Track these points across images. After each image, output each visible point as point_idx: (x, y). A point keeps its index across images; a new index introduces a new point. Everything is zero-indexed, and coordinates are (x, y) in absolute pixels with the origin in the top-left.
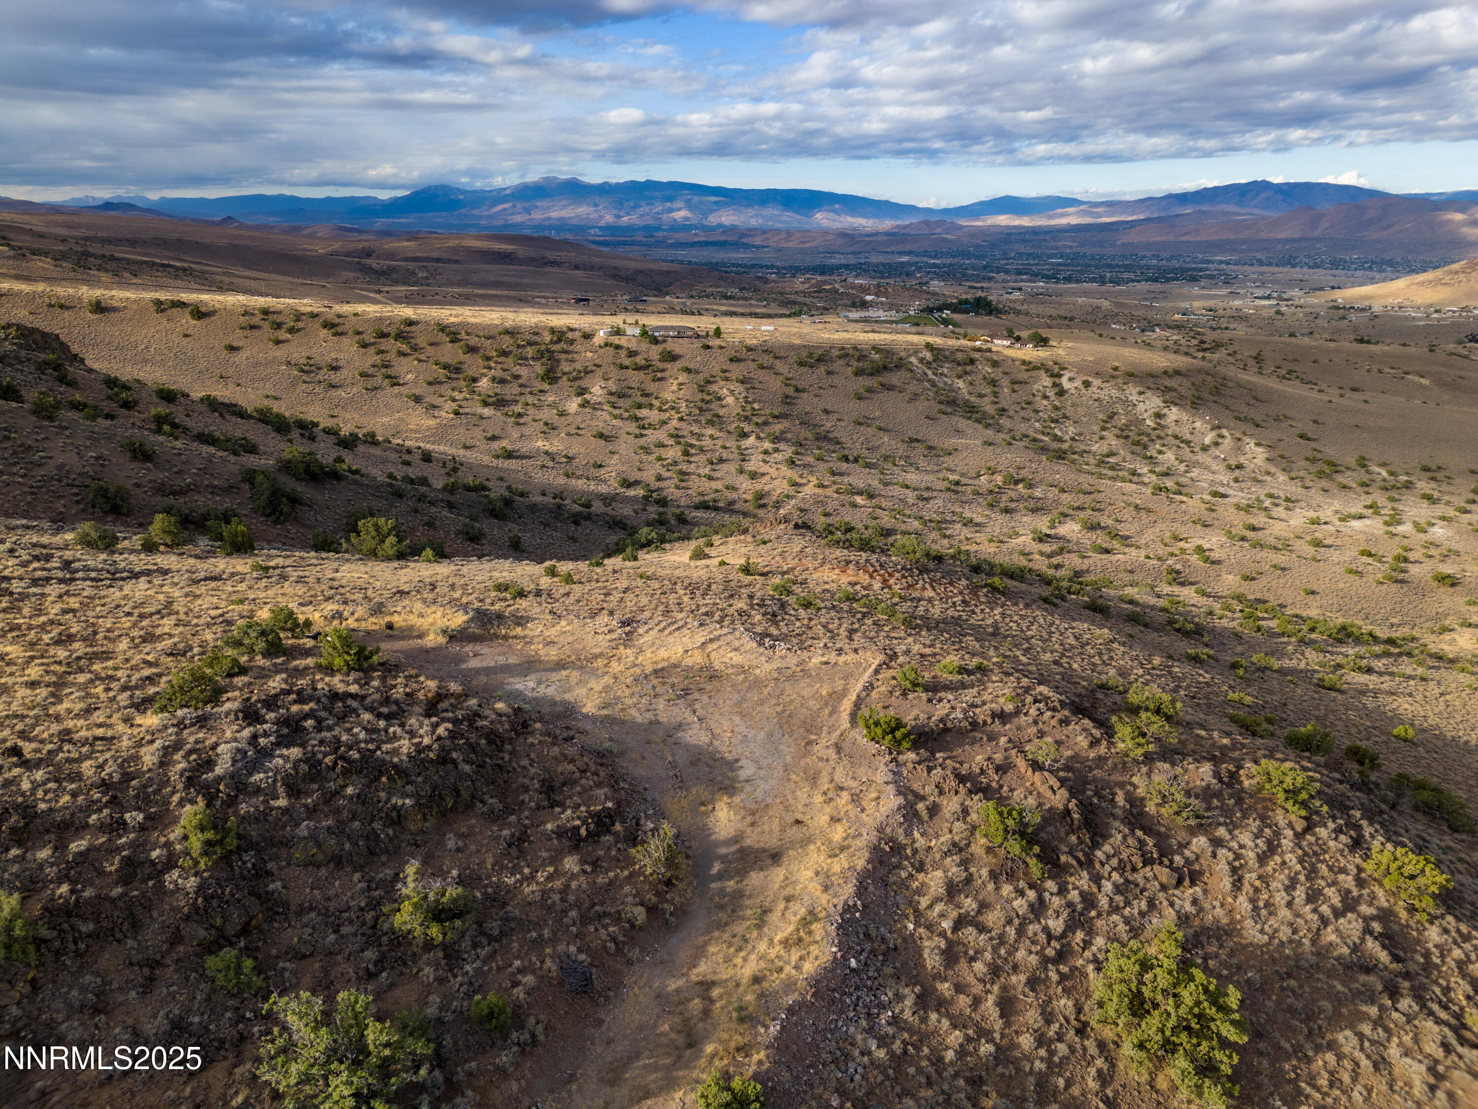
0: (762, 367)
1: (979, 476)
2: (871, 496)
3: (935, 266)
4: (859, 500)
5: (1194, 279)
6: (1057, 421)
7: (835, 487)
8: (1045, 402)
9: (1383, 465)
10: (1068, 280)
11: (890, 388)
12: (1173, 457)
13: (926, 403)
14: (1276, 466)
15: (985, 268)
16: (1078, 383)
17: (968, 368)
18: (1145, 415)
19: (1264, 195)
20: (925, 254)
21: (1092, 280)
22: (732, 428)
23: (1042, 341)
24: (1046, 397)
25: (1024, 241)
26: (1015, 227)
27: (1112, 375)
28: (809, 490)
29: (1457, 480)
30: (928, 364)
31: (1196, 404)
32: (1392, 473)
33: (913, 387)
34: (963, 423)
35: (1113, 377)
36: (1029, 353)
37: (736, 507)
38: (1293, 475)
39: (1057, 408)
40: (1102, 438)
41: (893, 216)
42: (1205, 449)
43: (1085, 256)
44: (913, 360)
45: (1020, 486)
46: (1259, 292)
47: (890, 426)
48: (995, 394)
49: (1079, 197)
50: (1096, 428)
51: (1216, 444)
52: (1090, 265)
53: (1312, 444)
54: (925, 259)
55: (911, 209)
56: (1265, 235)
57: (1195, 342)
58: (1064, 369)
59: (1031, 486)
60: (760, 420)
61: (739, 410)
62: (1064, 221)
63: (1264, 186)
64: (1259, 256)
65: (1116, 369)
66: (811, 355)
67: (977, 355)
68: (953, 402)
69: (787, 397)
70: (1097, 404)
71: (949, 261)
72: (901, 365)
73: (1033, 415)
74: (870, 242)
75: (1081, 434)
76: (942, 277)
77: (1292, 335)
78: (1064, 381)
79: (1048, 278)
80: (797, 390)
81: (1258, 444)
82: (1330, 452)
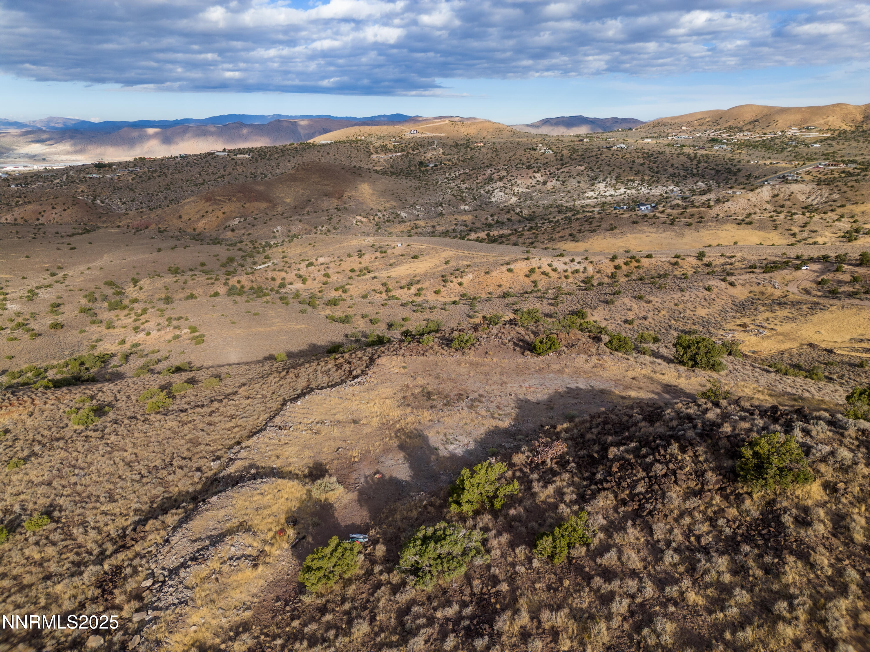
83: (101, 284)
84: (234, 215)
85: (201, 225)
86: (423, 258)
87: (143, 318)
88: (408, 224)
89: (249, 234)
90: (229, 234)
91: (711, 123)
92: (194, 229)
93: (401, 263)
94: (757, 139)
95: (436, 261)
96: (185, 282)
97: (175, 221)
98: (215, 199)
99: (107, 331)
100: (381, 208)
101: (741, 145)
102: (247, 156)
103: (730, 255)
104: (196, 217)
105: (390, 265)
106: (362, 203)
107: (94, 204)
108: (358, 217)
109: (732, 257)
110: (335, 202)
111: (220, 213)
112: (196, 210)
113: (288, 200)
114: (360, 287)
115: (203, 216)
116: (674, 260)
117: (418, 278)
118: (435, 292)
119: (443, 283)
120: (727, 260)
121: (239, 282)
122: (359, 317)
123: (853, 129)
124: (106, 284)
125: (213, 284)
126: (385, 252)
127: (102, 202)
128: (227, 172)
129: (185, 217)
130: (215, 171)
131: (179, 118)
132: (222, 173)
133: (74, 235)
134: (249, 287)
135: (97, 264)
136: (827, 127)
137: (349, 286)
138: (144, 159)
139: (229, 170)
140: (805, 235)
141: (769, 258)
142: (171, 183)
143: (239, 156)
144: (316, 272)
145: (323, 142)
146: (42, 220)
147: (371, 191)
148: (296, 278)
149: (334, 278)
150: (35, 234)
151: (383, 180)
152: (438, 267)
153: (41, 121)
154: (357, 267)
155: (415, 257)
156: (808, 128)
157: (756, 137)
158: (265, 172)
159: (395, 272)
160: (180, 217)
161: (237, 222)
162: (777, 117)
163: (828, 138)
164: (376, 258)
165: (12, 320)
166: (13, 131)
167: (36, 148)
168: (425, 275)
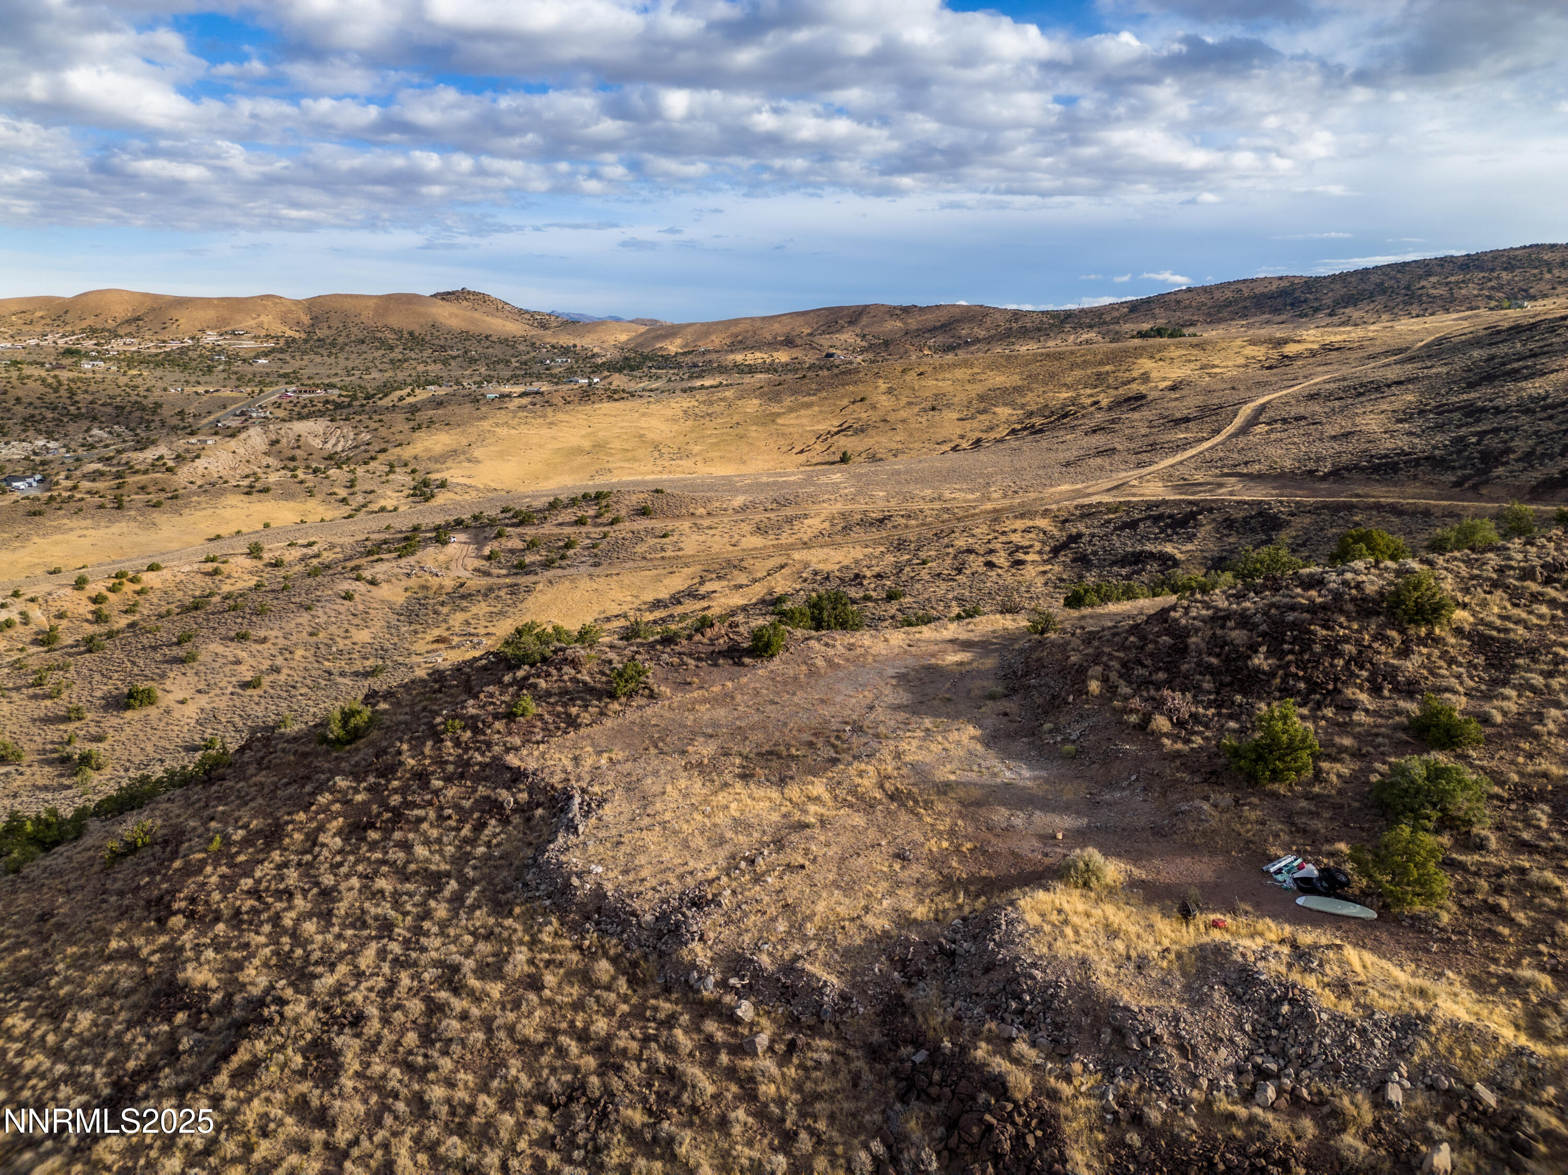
91: (49, 321)
94: (154, 351)
101: (131, 360)
103: (305, 542)
109: (310, 544)
116: (210, 567)
120: (305, 550)
123: (303, 336)
136: (263, 333)
140: (360, 499)
141: (373, 536)
156: (233, 333)
157: (150, 346)
162: (175, 314)
163: (273, 350)
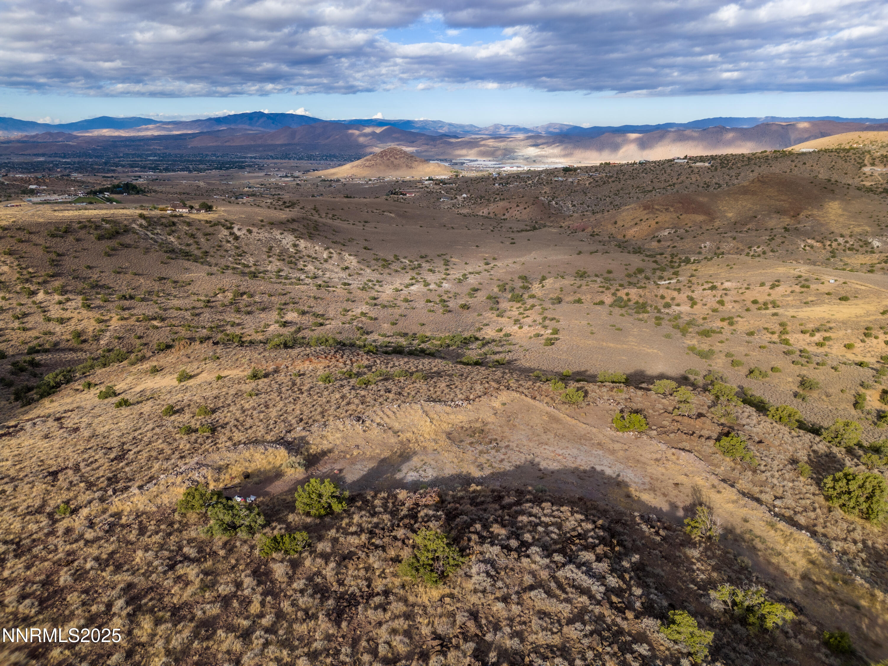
0: (21, 241)
1: (216, 295)
2: (163, 320)
3: (68, 163)
4: (155, 323)
5: (242, 168)
6: (241, 255)
7: (134, 318)
8: (229, 245)
9: (405, 258)
10: (167, 170)
11: (128, 246)
12: (313, 268)
13: (156, 254)
14: (363, 264)
15: (106, 163)
16: (244, 231)
17: (173, 228)
18: (288, 246)
19: (262, 120)
20: (56, 155)
21: (182, 170)
22: (18, 288)
23: (209, 208)
24: (228, 242)
25: (126, 146)
26: (116, 137)
27: (262, 224)
28: (115, 323)
29: (435, 261)
30: (146, 228)
31: (311, 237)
32: (411, 261)
33: (143, 244)
34: (187, 264)
35: (263, 226)
36: (203, 216)
37: (61, 346)
38: (373, 268)
39: (237, 248)
40: (270, 262)
41: (19, 129)
42: (326, 261)
43: (170, 155)
44: (134, 225)
45: (245, 297)
46: (280, 174)
47: (140, 272)
48: (197, 243)
49: (153, 118)
50: (264, 257)
51: (330, 257)
52: (176, 161)
53: (372, 252)
54: (57, 159)
55: (33, 125)
56: (269, 142)
57: (280, 203)
58: (233, 223)
59: (252, 296)
60: (40, 280)
61: (18, 275)
62: (149, 133)
63: (259, 115)
64: (270, 154)
65: (262, 221)
66: (58, 229)
67: (175, 220)
68: (173, 251)
69: (53, 261)
70: (259, 243)
71: (77, 160)
72: (127, 230)
73: (225, 253)
74: (7, 148)
75: (257, 261)
76: (77, 170)
77: (313, 196)
78: (235, 230)
79: (154, 169)
80: (59, 255)
81: (350, 255)
82: (381, 255)
83: (516, 277)
84: (667, 225)
85: (631, 232)
86: (856, 301)
87: (527, 313)
88: (876, 256)
89: (674, 247)
90: (654, 244)
92: (624, 236)
93: (823, 303)
95: (872, 308)
96: (579, 287)
97: (610, 226)
98: (653, 208)
99: (496, 318)
100: (847, 232)
102: (707, 164)
104: (630, 224)
105: (805, 303)
106: (822, 225)
107: (549, 204)
108: (809, 241)
110: (787, 220)
111: (653, 222)
112: (632, 217)
113: (730, 215)
114: (752, 322)
115: (636, 224)
117: (832, 325)
118: (845, 346)
119: (862, 337)
121: (627, 294)
122: (722, 356)
124: (520, 277)
125: (602, 292)
126: (808, 287)
127: (556, 204)
128: (679, 181)
129: (620, 223)
130: (668, 178)
131: (662, 123)
132: (675, 181)
133: (522, 231)
134: (634, 301)
135: (523, 259)
137: (739, 319)
138: (609, 164)
139: (682, 178)
142: (622, 189)
143: (698, 164)
144: (710, 297)
145: (804, 150)
146: (507, 216)
147: (840, 212)
148: (686, 299)
149: (729, 306)
150: (494, 227)
151: (864, 199)
152: (869, 316)
153: (542, 127)
154: (762, 299)
155: (844, 299)
158: (721, 182)
159: (805, 313)
160: (616, 223)
161: (666, 234)
164: (792, 292)
165: (440, 296)
166: (521, 136)
167: (532, 151)
168: (844, 323)
